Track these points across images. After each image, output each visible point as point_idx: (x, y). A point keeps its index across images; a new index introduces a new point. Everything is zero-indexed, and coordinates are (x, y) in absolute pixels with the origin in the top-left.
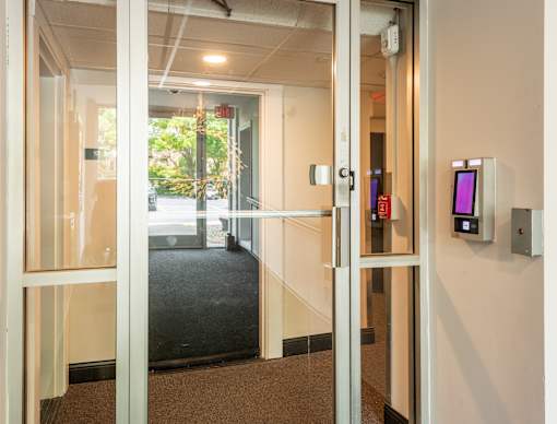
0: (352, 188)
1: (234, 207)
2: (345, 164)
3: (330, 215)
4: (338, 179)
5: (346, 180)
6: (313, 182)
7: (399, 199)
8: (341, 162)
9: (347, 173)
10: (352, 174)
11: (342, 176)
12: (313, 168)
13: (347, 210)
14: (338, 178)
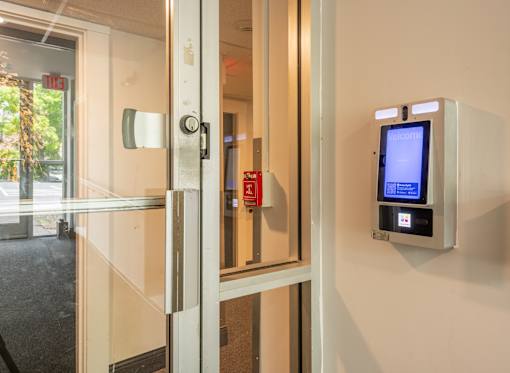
0: (205, 154)
1: (69, 194)
2: (192, 109)
3: (163, 206)
4: (178, 137)
5: (194, 139)
6: (129, 142)
7: (274, 178)
8: (184, 104)
9: (196, 125)
10: (205, 127)
11: (186, 131)
12: (129, 115)
13: (196, 196)
14: (178, 134)
